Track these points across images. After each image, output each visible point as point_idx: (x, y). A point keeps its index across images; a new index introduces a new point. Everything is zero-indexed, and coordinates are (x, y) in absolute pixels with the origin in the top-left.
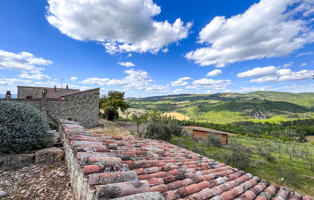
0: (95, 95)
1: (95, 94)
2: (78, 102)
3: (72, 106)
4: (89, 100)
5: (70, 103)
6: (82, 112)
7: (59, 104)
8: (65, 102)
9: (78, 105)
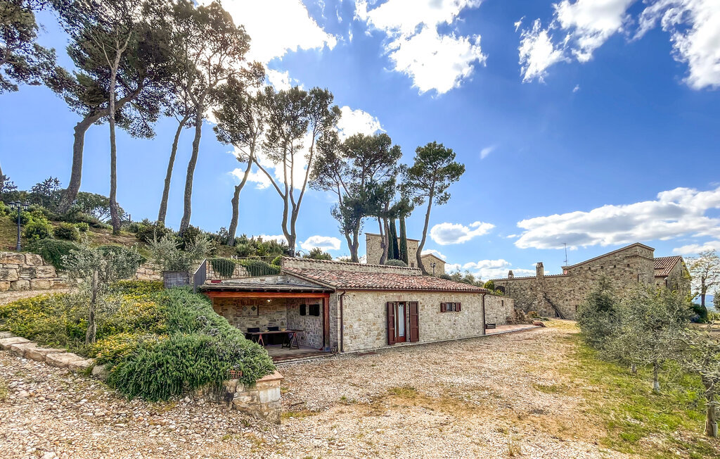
0: (625, 261)
1: (626, 257)
2: (590, 277)
3: (581, 285)
4: (611, 272)
5: (576, 279)
7: (560, 282)
8: (568, 278)
9: (591, 282)
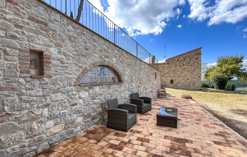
0: (196, 57)
1: (196, 54)
2: (178, 64)
3: (173, 69)
4: (189, 62)
5: (171, 66)
6: (183, 75)
7: (163, 67)
8: (167, 65)
9: (179, 67)
